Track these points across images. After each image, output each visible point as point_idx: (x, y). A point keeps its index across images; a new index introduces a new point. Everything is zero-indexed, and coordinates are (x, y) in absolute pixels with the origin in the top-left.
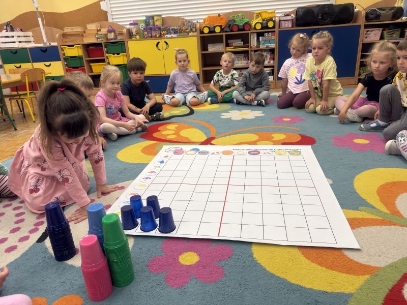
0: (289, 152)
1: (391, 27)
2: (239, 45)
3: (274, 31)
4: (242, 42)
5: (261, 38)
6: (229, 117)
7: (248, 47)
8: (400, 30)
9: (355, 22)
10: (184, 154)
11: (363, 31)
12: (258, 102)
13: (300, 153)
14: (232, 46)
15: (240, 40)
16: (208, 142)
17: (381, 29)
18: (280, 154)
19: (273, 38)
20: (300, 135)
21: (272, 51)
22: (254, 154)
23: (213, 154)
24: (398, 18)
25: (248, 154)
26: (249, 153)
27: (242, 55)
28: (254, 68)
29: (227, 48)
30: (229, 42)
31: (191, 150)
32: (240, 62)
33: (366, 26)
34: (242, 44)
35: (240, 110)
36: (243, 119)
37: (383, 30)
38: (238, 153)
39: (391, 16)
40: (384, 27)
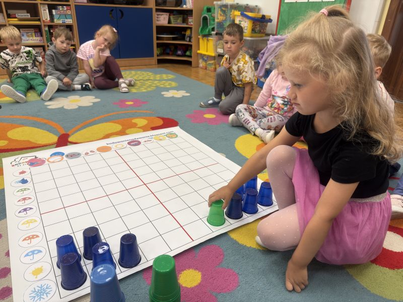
0: (166, 135)
1: (175, 13)
2: (24, 17)
3: (69, 5)
4: (29, 14)
5: (54, 11)
6: (60, 106)
7: (39, 20)
8: (182, 16)
9: (145, 5)
10: (47, 162)
11: (155, 14)
12: (82, 86)
13: (177, 136)
14: (16, 18)
15: (25, 11)
16: (63, 141)
17: (168, 14)
18: (161, 140)
19: (69, 12)
20: (158, 117)
21: (69, 27)
22: (136, 145)
23: (87, 154)
24: (179, 6)
25: (128, 146)
26: (129, 143)
27: (32, 31)
28: (65, 45)
29: (9, 19)
30: (10, 12)
31: (51, 156)
32: (31, 38)
33: (157, 10)
34: (29, 16)
35: (66, 97)
36: (80, 107)
37: (170, 15)
38: (116, 146)
39: (174, 3)
40: (171, 12)
